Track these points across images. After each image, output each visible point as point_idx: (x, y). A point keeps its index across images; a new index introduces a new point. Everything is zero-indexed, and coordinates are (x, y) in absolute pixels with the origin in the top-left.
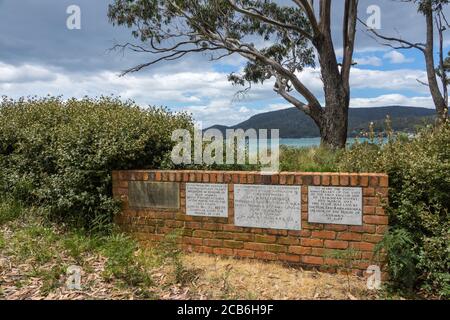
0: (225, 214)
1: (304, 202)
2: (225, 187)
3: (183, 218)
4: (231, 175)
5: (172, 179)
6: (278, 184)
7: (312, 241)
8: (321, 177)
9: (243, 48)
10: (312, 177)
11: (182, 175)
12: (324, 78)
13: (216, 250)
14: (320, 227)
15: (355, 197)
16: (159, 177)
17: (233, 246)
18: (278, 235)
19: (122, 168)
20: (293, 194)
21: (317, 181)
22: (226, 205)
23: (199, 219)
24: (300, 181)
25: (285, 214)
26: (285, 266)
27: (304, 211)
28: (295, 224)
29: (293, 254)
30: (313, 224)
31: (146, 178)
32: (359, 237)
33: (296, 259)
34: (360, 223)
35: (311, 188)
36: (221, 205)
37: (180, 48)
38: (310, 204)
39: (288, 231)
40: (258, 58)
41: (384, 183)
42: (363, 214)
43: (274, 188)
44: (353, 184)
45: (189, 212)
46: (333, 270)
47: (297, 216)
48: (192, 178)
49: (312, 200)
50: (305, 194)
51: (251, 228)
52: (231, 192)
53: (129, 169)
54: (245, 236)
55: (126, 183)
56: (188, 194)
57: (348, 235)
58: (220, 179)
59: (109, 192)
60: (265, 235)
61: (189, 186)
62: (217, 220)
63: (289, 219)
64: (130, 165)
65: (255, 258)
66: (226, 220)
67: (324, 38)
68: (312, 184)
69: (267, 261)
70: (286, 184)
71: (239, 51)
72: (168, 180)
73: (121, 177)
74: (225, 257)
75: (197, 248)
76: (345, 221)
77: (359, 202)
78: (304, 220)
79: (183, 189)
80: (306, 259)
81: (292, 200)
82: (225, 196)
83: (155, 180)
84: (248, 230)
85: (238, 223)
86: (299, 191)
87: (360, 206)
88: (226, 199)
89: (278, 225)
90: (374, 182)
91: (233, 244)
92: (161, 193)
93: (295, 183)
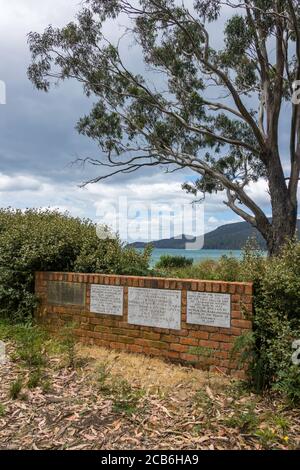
0: (120, 313)
1: (184, 305)
2: (121, 288)
3: (88, 315)
4: (126, 279)
5: (80, 280)
6: (163, 288)
7: (189, 340)
8: (197, 283)
9: (194, 163)
10: (190, 283)
11: (88, 277)
12: (271, 192)
13: (112, 344)
14: (197, 328)
15: (224, 303)
16: (70, 279)
17: (126, 341)
18: (162, 333)
19: (43, 270)
20: (174, 297)
21: (194, 287)
22: (122, 305)
23: (99, 316)
24: (181, 286)
25: (168, 314)
26: (166, 361)
27: (184, 313)
28: (175, 324)
29: (174, 351)
30: (190, 325)
31: (61, 278)
32: (228, 339)
33: (175, 356)
34: (228, 326)
35: (189, 293)
36: (118, 304)
37: (135, 162)
38: (188, 307)
39: (170, 330)
40: (207, 172)
41: (249, 291)
42: (231, 318)
43: (159, 292)
44: (223, 290)
45: (93, 310)
46: (205, 367)
47: (177, 317)
48: (96, 280)
49: (190, 304)
50: (184, 298)
51: (140, 326)
52: (126, 293)
53: (48, 270)
54: (135, 333)
55: (45, 282)
56: (92, 294)
57: (218, 337)
58: (117, 282)
59: (31, 289)
60: (152, 333)
61: (93, 287)
62: (113, 317)
63: (171, 320)
64: (49, 267)
65: (143, 352)
66: (122, 318)
67: (271, 154)
68: (190, 290)
69: (152, 356)
70: (170, 288)
71: (190, 165)
72: (78, 282)
73: (42, 277)
74: (119, 350)
75: (97, 342)
76: (216, 324)
77: (227, 307)
78: (183, 321)
79: (88, 290)
80: (184, 356)
81: (174, 303)
82: (121, 297)
83: (67, 280)
84: (138, 327)
85: (131, 321)
86: (180, 295)
87: (228, 311)
88: (122, 300)
89: (162, 324)
90: (240, 290)
91: (125, 339)
92: (72, 292)
93: (176, 288)
